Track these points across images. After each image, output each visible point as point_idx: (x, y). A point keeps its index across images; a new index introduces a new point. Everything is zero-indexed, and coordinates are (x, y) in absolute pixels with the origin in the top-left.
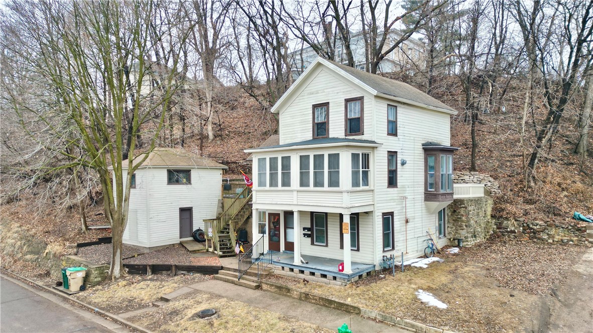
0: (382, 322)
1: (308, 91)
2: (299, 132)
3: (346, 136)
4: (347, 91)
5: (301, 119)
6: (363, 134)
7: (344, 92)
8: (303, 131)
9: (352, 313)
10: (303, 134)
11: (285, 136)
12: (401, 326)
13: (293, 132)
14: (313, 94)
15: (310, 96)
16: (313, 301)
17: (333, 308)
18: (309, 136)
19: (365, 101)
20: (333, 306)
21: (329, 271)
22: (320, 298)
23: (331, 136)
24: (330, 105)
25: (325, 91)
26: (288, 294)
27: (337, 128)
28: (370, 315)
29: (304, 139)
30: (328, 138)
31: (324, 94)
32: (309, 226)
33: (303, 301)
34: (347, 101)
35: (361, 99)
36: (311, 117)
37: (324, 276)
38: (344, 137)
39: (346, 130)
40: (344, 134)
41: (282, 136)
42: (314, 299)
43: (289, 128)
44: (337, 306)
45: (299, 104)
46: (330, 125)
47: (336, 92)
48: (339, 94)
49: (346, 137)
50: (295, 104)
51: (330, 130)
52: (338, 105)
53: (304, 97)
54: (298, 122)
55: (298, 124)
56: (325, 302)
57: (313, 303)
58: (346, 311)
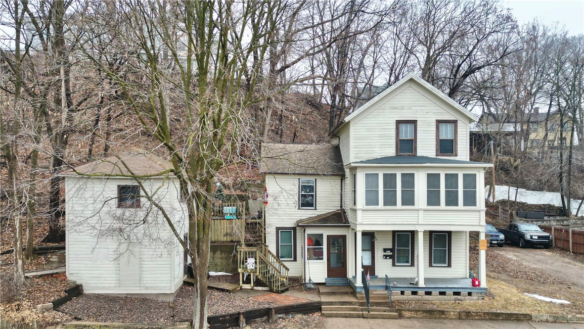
0: (555, 322)
1: (391, 105)
2: (378, 146)
3: (436, 156)
4: (439, 113)
5: (381, 133)
6: (457, 156)
7: (434, 112)
8: (383, 146)
9: (523, 320)
10: (382, 149)
11: (358, 149)
12: (574, 322)
13: (368, 146)
14: (396, 109)
15: (393, 111)
16: (476, 318)
17: (502, 320)
18: (391, 151)
19: (458, 125)
20: (501, 318)
21: (461, 288)
22: (484, 313)
23: (419, 154)
24: (419, 123)
25: (412, 108)
26: (443, 316)
27: (426, 146)
28: (541, 318)
29: (384, 154)
30: (415, 156)
31: (410, 111)
32: (390, 246)
33: (464, 319)
34: (439, 122)
35: (455, 122)
36: (394, 132)
37: (457, 294)
38: (435, 157)
39: (437, 150)
40: (435, 154)
41: (353, 149)
42: (477, 316)
43: (364, 141)
44: (505, 317)
45: (376, 117)
46: (418, 143)
47: (425, 111)
48: (429, 114)
49: (438, 157)
50: (372, 116)
51: (418, 148)
52: (428, 124)
53: (384, 111)
54: (376, 136)
55: (377, 138)
56: (492, 316)
57: (477, 320)
58: (516, 320)
